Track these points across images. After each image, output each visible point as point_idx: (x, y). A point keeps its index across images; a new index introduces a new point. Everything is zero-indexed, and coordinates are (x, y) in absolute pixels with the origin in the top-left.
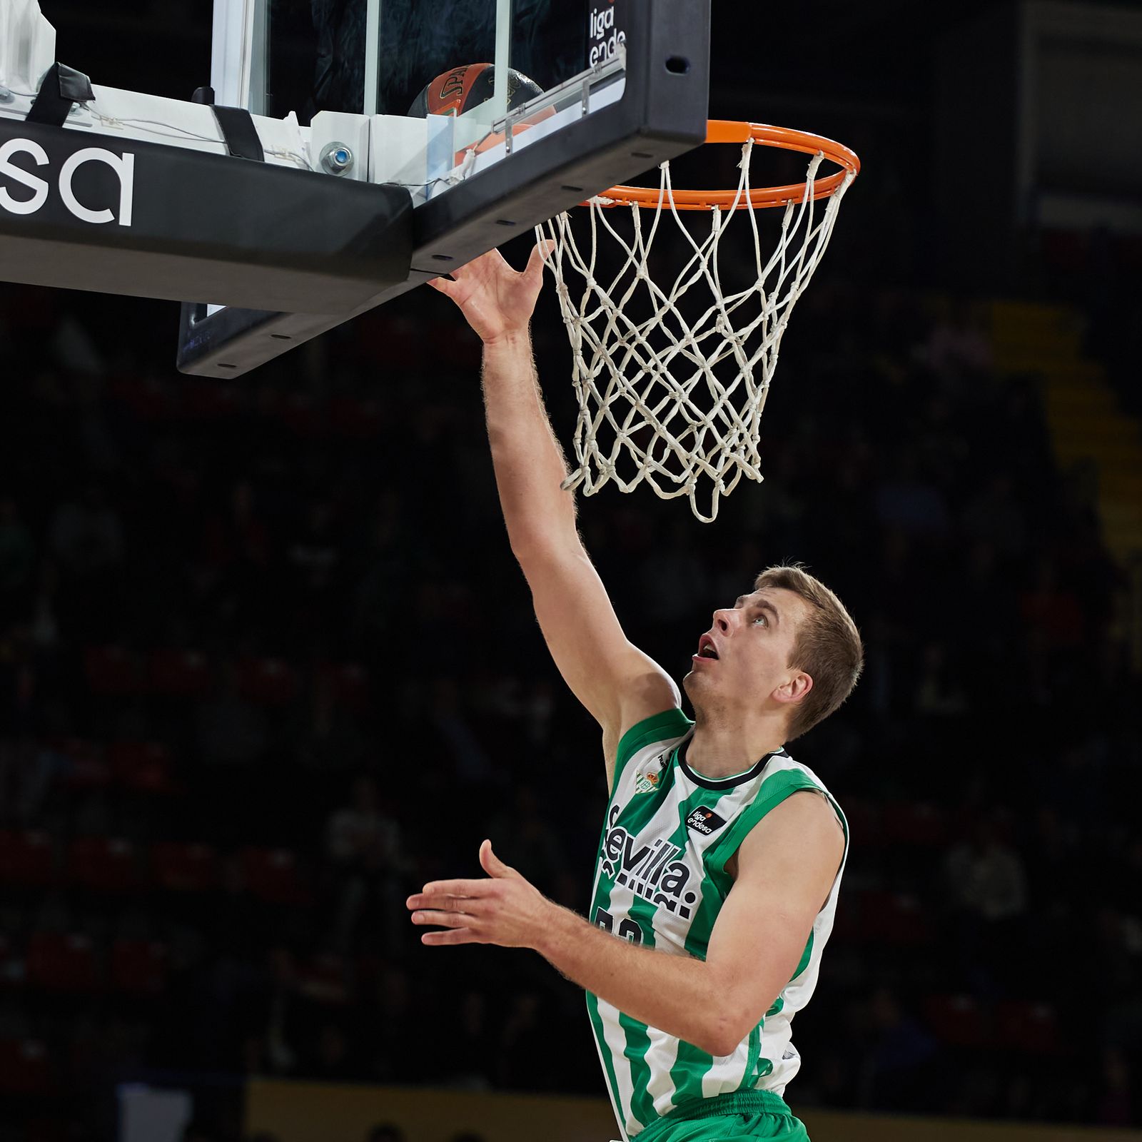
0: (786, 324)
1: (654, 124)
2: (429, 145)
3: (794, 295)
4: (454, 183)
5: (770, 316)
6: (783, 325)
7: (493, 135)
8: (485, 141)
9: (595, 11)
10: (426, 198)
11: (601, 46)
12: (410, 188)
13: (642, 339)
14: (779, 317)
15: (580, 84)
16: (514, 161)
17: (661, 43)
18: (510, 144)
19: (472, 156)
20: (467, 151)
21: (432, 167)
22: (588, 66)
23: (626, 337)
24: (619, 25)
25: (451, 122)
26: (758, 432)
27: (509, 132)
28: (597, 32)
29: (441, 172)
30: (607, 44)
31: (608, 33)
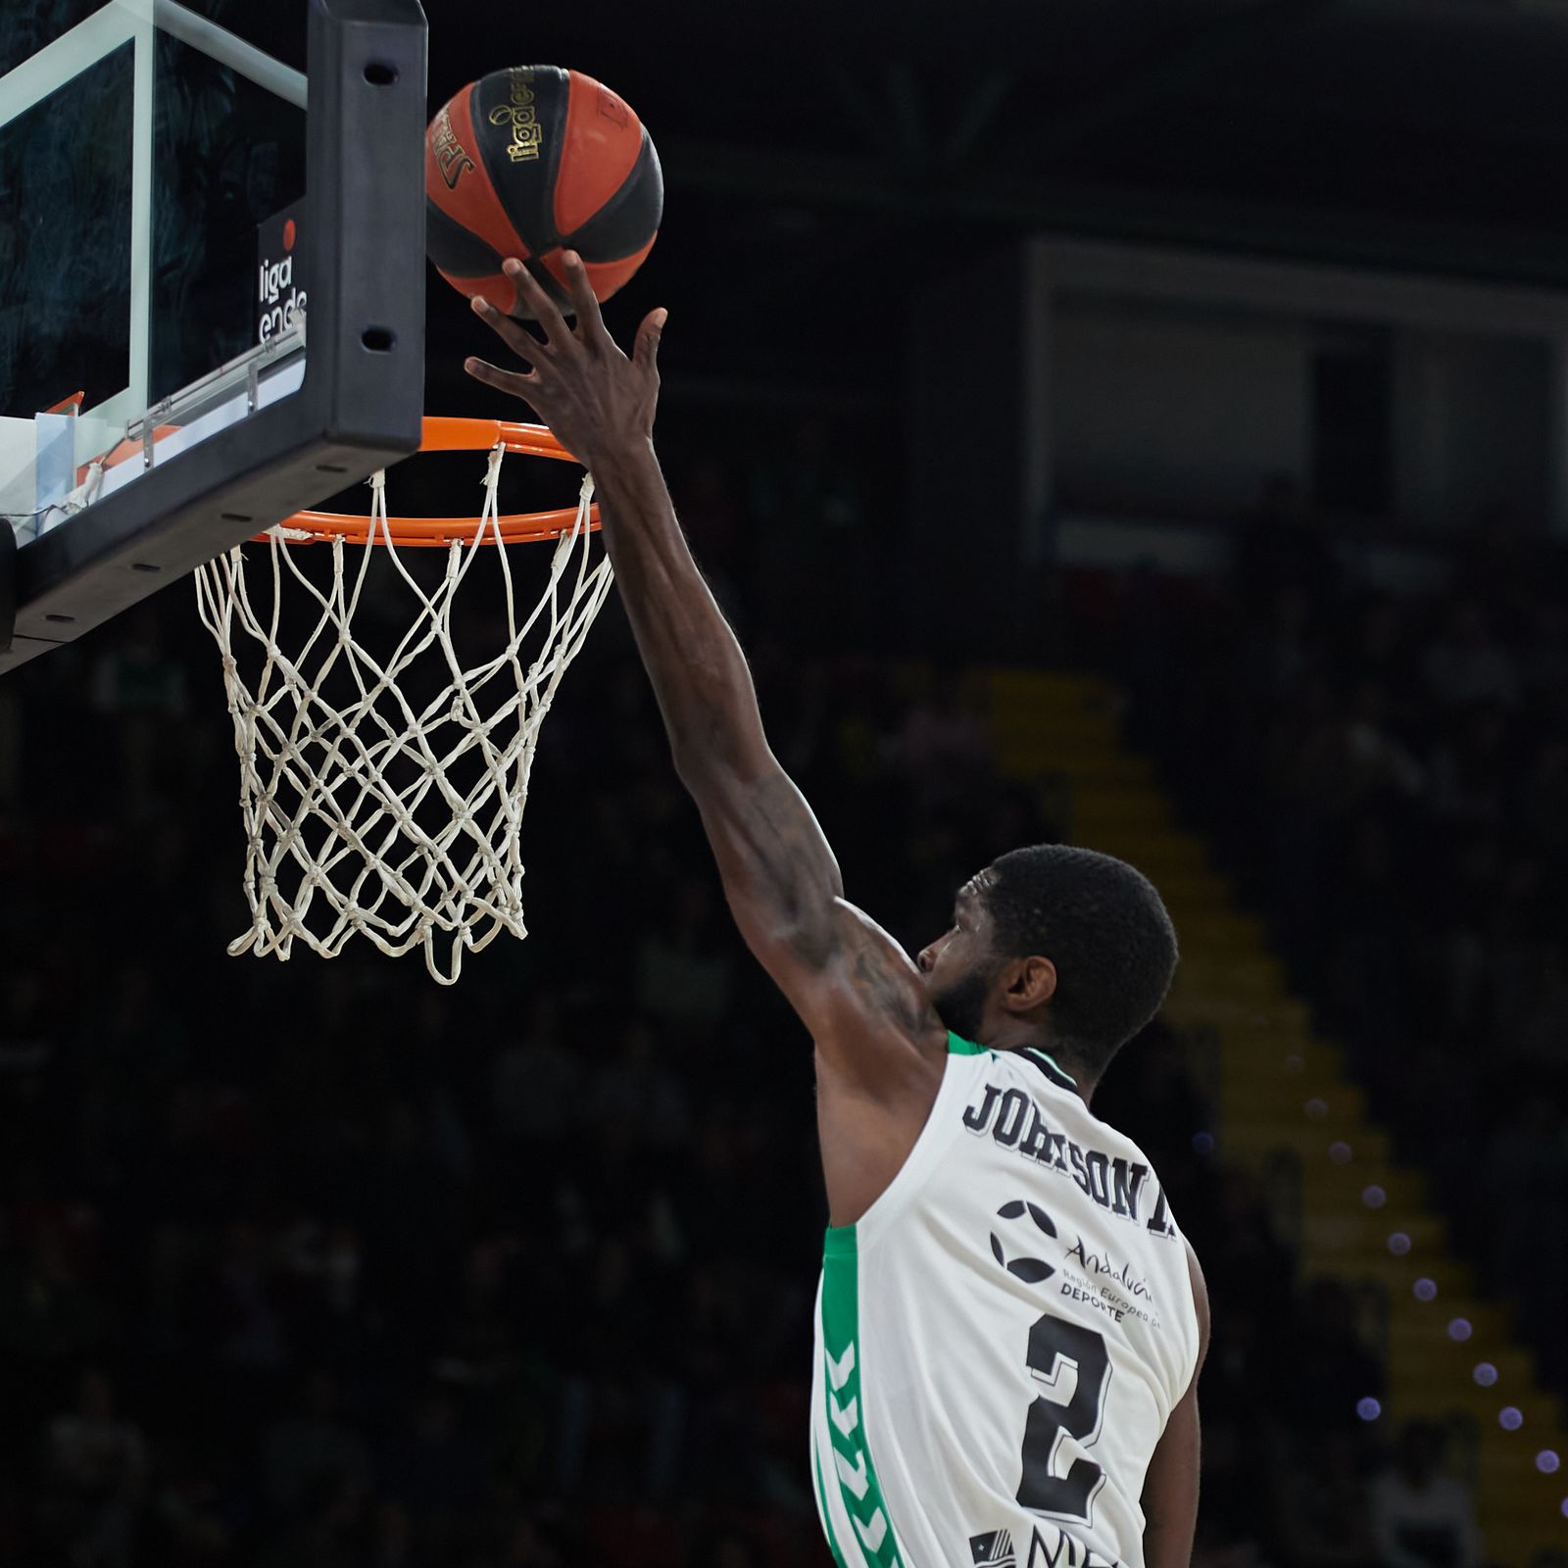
0: (549, 705)
1: (346, 425)
2: (38, 457)
3: (560, 664)
4: (73, 512)
5: (528, 694)
6: (545, 705)
7: (128, 441)
8: (114, 453)
9: (267, 263)
10: (36, 533)
11: (274, 314)
12: (12, 519)
13: (349, 732)
14: (541, 695)
15: (244, 368)
16: (155, 478)
17: (356, 307)
18: (149, 454)
19: (97, 473)
20: (91, 465)
21: (45, 489)
22: (257, 342)
23: (322, 730)
24: (298, 282)
25: (71, 425)
26: (519, 861)
27: (149, 436)
28: (270, 294)
29: (57, 498)
30: (283, 309)
31: (285, 294)
